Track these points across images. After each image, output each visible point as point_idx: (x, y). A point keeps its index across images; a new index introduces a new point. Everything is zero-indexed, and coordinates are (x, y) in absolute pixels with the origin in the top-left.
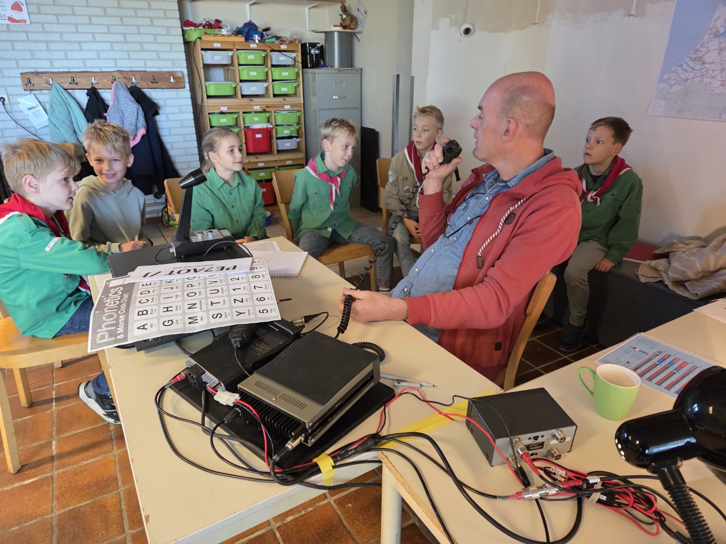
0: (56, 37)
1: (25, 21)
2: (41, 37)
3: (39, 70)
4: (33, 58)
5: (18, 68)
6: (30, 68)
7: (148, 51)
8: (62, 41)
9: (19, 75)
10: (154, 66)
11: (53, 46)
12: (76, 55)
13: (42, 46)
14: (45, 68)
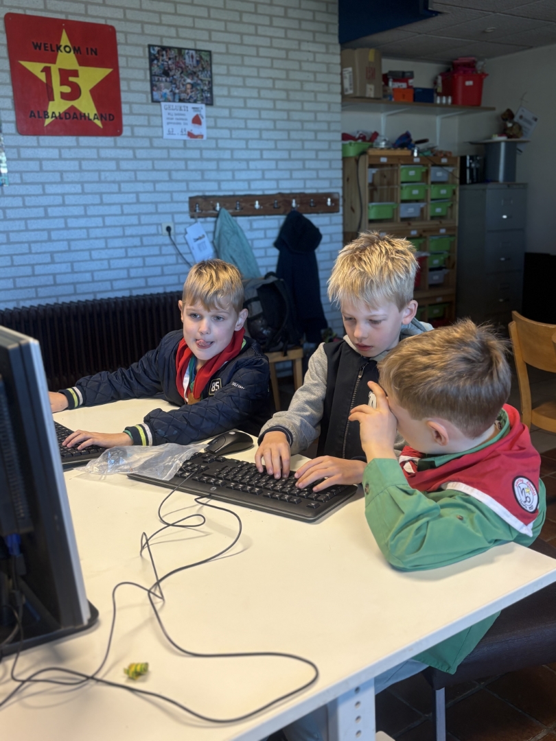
0: (227, 155)
1: (202, 136)
2: (214, 154)
3: (207, 194)
4: (203, 180)
5: (188, 191)
6: (199, 191)
7: (309, 169)
8: (232, 159)
9: (187, 199)
10: (312, 187)
11: (224, 165)
12: (243, 175)
13: (213, 165)
14: (213, 191)
